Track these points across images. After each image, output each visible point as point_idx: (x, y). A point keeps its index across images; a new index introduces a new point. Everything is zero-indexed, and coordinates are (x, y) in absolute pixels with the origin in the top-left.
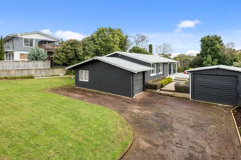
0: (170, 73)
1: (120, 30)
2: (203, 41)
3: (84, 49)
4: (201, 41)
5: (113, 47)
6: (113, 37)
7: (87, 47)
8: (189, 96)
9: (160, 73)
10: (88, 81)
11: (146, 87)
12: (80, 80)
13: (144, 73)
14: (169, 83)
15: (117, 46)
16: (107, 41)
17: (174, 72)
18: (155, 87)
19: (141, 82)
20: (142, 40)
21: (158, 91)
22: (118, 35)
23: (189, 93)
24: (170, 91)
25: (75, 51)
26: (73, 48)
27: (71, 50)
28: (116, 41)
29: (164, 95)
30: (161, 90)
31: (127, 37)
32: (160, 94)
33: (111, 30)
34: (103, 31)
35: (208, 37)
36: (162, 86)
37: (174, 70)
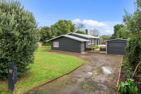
0: (97, 45)
1: (70, 21)
2: (115, 27)
3: (52, 32)
4: (114, 27)
5: (67, 30)
6: (67, 25)
7: (53, 31)
8: (106, 52)
9: (92, 44)
10: (58, 47)
11: (86, 49)
12: (54, 47)
13: (85, 42)
14: (97, 48)
15: (69, 30)
16: (64, 27)
17: (100, 44)
18: (90, 49)
19: (84, 47)
20: (82, 27)
21: (92, 51)
22: (70, 24)
23: (106, 51)
24: (98, 51)
25: (48, 32)
26: (46, 31)
27: (46, 32)
28: (69, 27)
29: (95, 53)
30: (93, 51)
31: (74, 25)
32: (93, 52)
33: (65, 21)
34: (62, 22)
35: (118, 25)
36: (94, 49)
37: (100, 43)
